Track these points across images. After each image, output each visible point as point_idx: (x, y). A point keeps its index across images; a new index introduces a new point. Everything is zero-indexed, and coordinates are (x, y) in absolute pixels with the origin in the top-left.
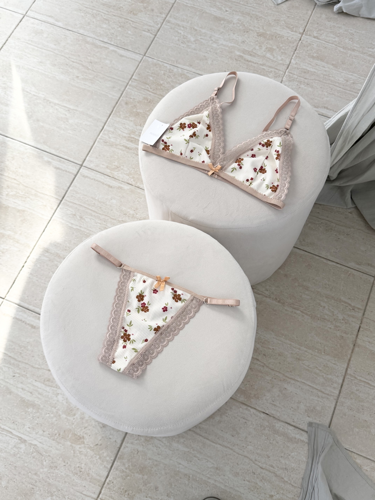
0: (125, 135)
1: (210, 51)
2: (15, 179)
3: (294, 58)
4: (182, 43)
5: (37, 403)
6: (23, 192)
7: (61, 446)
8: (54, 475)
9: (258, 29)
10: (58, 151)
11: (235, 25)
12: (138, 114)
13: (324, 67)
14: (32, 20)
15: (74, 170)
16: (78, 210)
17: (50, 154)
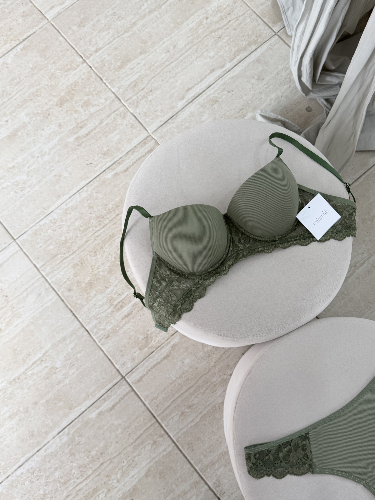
0: (109, 311)
1: (52, 167)
2: (102, 464)
3: (110, 86)
4: (22, 191)
6: (124, 462)
9: (52, 101)
10: (90, 397)
11: (32, 122)
12: (90, 285)
13: (139, 63)
15: (124, 388)
16: (178, 406)
17: (89, 407)
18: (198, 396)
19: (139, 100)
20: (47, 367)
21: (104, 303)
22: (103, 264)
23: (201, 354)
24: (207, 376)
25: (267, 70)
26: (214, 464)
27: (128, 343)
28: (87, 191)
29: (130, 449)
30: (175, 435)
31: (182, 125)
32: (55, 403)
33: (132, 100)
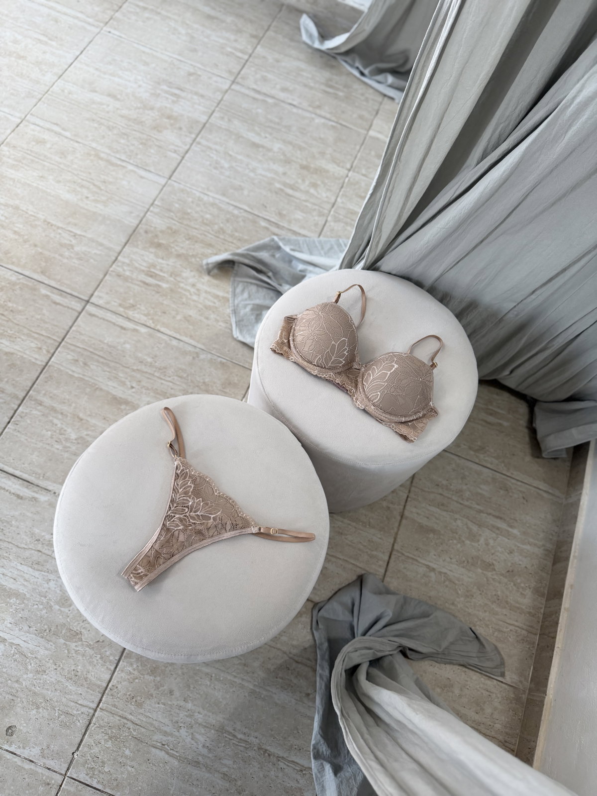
0: (143, 268)
1: (247, 181)
2: (3, 315)
4: (214, 168)
5: (22, 591)
6: (11, 331)
7: (51, 645)
8: (41, 681)
9: (302, 161)
10: (59, 283)
11: (276, 154)
12: (159, 245)
14: (32, 127)
15: (78, 307)
16: (82, 355)
20: (71, 241)
22: (182, 248)
23: (140, 355)
24: (121, 368)
26: (41, 405)
28: (240, 213)
30: (55, 362)
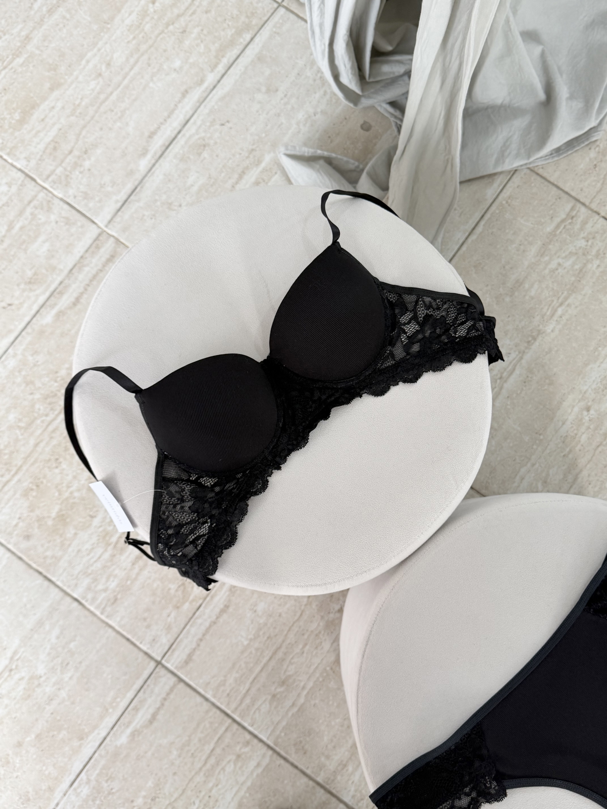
3: (12, 159)
13: (53, 108)
17: (112, 728)
18: (292, 661)
19: (68, 173)
21: (93, 544)
25: (279, 72)
27: (154, 603)
29: (200, 778)
31: (156, 201)
32: (53, 736)
33: (56, 175)
